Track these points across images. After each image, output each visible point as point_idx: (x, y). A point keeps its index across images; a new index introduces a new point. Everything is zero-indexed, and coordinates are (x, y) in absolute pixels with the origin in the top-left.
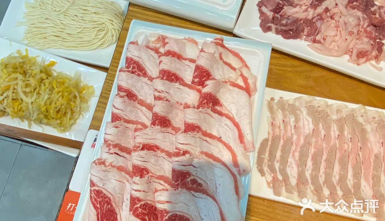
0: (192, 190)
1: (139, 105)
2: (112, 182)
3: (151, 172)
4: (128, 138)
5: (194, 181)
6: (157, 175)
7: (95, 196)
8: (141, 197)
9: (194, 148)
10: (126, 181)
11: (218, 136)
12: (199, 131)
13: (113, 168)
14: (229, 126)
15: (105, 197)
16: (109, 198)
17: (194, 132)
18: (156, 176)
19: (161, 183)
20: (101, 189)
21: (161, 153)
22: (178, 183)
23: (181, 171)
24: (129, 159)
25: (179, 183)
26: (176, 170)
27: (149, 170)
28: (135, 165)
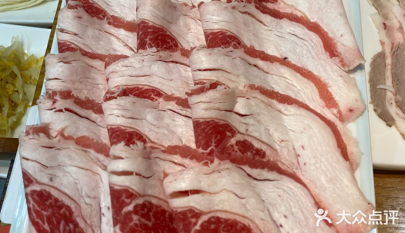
0: (244, 164)
1: (111, 26)
2: (68, 172)
3: (149, 139)
4: (95, 89)
5: (245, 146)
6: (164, 147)
7: (36, 206)
8: (135, 188)
9: (234, 78)
10: (100, 169)
11: (280, 57)
12: (238, 45)
13: (67, 141)
14: (298, 35)
15: (58, 205)
16: (69, 208)
17: (228, 47)
18: (163, 149)
19: (176, 161)
20: (47, 189)
21: (167, 102)
22: (210, 149)
23: (212, 121)
24: (101, 124)
25: (212, 150)
26: (202, 120)
27: (146, 136)
28: (113, 127)
